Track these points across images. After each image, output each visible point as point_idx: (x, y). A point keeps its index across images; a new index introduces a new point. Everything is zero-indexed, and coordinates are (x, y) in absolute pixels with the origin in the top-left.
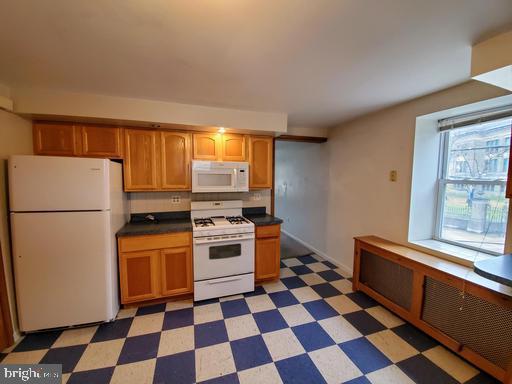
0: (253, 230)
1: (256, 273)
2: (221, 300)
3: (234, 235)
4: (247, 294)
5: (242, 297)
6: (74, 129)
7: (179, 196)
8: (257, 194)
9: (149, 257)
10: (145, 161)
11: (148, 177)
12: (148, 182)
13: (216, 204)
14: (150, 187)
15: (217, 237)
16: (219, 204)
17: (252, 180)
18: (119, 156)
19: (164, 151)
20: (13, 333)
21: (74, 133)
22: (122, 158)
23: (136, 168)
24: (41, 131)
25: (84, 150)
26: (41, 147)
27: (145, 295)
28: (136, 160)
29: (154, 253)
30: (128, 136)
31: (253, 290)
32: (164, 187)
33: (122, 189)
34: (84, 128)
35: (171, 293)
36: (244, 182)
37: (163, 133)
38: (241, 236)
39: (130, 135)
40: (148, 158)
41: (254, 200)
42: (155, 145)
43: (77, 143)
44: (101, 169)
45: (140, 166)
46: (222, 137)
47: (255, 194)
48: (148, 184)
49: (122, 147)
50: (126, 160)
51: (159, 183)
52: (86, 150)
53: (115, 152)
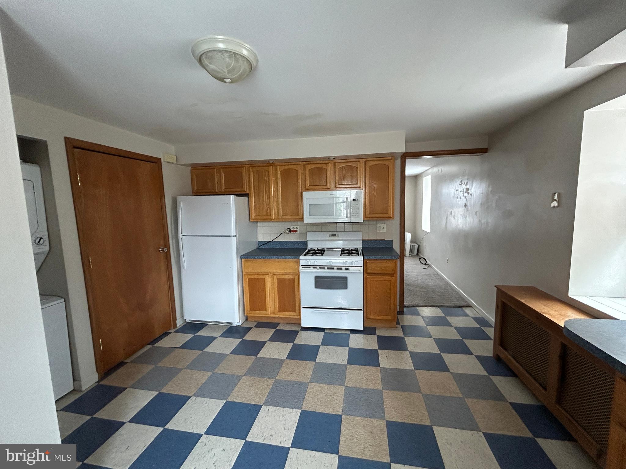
0: (361, 263)
1: (364, 310)
2: (326, 331)
3: (340, 268)
4: (353, 331)
5: (348, 333)
6: (215, 172)
7: (298, 227)
8: (382, 226)
9: (264, 279)
10: (265, 194)
11: (267, 209)
12: (267, 213)
13: (332, 235)
14: (269, 217)
15: (322, 267)
16: (336, 235)
17: (368, 210)
18: (245, 191)
19: (280, 184)
20: (176, 320)
21: (216, 175)
22: (248, 192)
23: (258, 200)
24: (196, 175)
25: (222, 188)
26: (196, 188)
27: (262, 312)
28: (258, 194)
29: (268, 276)
30: (252, 173)
31: (362, 329)
32: (280, 217)
33: (249, 220)
34: (222, 170)
35: (282, 314)
36: (357, 212)
37: (278, 167)
38: (347, 269)
39: (253, 172)
40: (267, 192)
41: (378, 231)
42: (272, 179)
43: (218, 183)
44: (229, 204)
45: (261, 198)
46: (335, 165)
47: (378, 225)
48: (267, 215)
49: (247, 183)
50: (250, 194)
51: (276, 214)
52: (223, 188)
53: (242, 188)
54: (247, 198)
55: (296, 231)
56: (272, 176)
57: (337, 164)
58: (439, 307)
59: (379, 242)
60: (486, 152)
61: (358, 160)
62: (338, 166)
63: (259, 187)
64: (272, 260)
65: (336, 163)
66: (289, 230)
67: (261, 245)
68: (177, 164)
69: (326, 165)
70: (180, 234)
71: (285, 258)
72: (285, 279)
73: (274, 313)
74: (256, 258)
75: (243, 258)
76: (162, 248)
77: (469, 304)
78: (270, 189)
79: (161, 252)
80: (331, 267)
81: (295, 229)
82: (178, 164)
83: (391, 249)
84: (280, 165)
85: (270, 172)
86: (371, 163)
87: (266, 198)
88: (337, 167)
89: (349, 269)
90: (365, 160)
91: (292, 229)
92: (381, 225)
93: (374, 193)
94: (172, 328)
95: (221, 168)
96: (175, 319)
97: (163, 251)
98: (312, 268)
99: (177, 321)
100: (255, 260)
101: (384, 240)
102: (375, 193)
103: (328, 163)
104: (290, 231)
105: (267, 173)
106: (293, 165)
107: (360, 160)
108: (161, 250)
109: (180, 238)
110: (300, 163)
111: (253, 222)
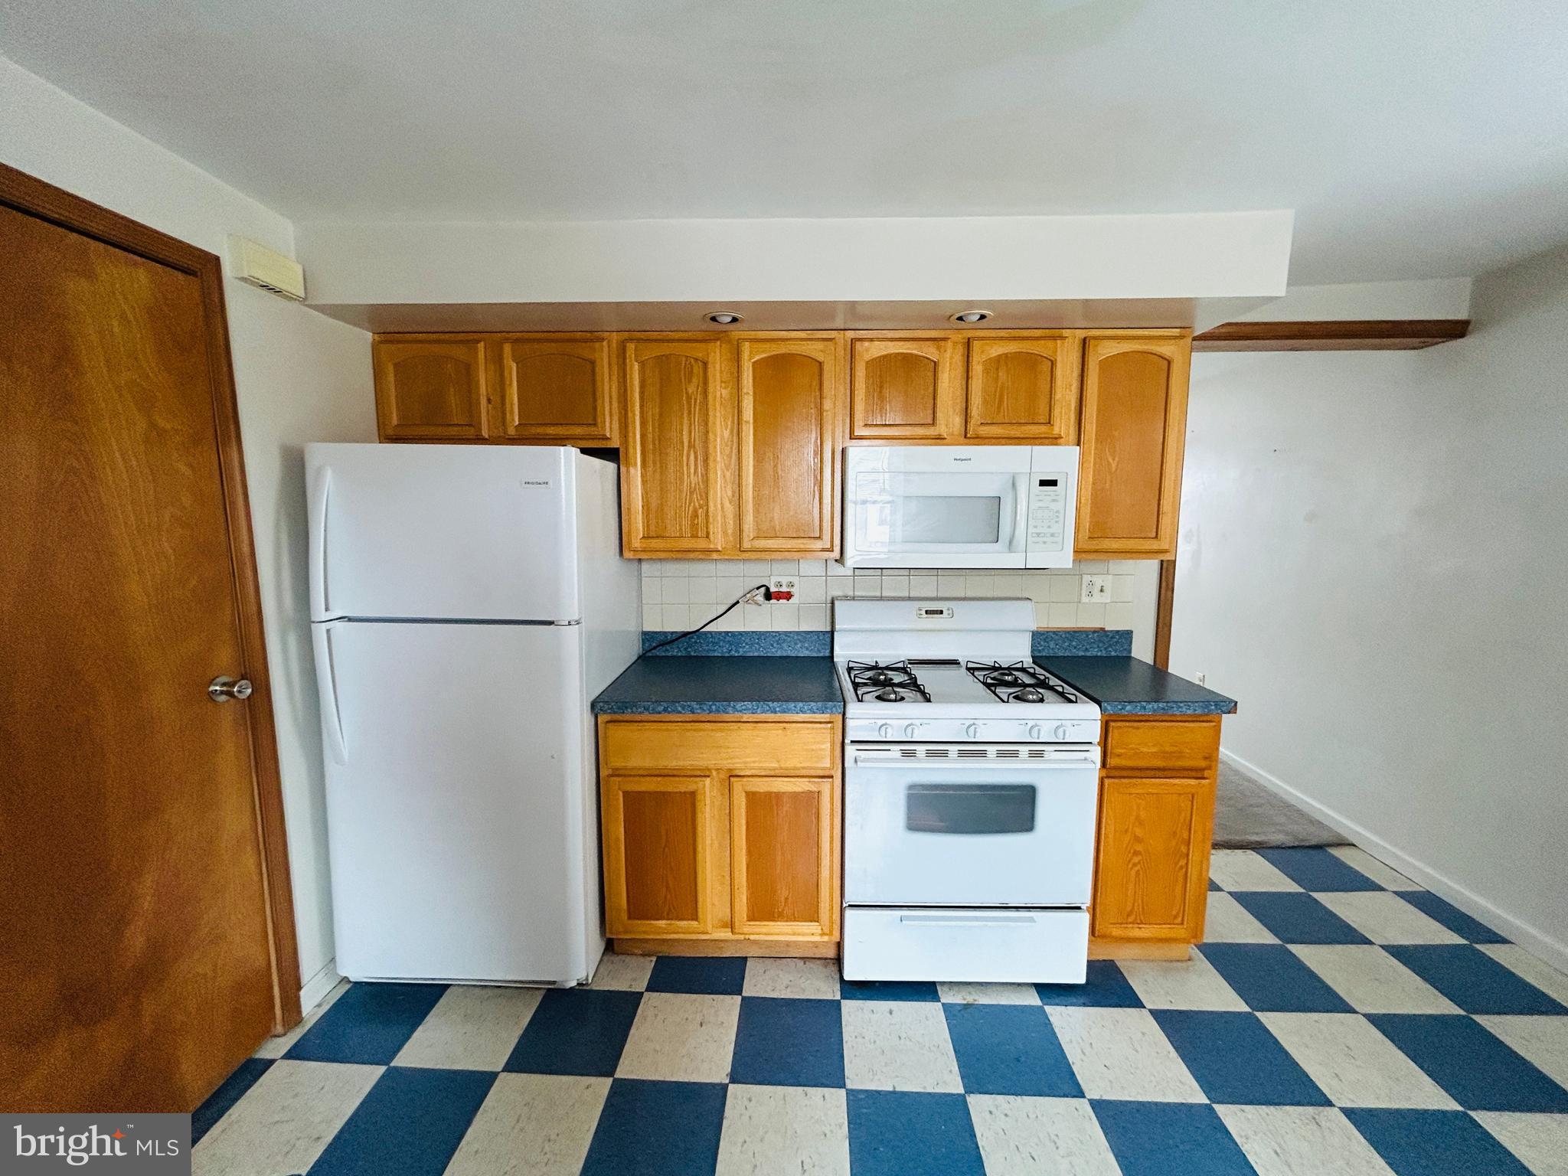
0: (1094, 733)
1: (1093, 910)
2: (948, 997)
3: (1008, 750)
4: (1051, 991)
5: (1033, 999)
6: (481, 355)
7: (795, 580)
8: (1098, 581)
9: (693, 794)
10: (685, 452)
11: (695, 511)
12: (694, 526)
13: (927, 612)
14: (702, 544)
15: (937, 749)
16: (941, 612)
17: (1086, 524)
18: (608, 439)
19: (748, 414)
20: (299, 988)
21: (482, 368)
22: (615, 443)
23: (658, 476)
24: (395, 365)
25: (508, 421)
26: (395, 421)
27: (678, 923)
28: (658, 450)
29: (708, 780)
30: (636, 366)
31: (1082, 980)
32: (746, 545)
33: (618, 550)
34: (507, 348)
35: (764, 930)
36: (1051, 531)
37: (746, 347)
38: (1039, 754)
39: (642, 364)
40: (697, 442)
41: (1085, 599)
42: (719, 391)
43: (489, 401)
44: (551, 483)
45: (671, 469)
46: (968, 344)
47: (1086, 578)
48: (694, 536)
49: (615, 405)
50: (627, 449)
51: (730, 532)
52: (513, 420)
53: (595, 425)
54: (611, 466)
55: (788, 596)
56: (718, 382)
57: (976, 345)
58: (1253, 849)
59: (1087, 636)
60: (1462, 335)
61: (1057, 332)
62: (986, 352)
63: (661, 425)
64: (726, 717)
65: (975, 339)
66: (763, 590)
67: (655, 648)
68: (303, 301)
69: (939, 348)
70: (319, 612)
71: (783, 712)
72: (778, 796)
73: (731, 925)
74: (660, 713)
75: (605, 712)
76: (224, 679)
77: (1339, 834)
78: (708, 432)
79: (223, 698)
80: (973, 749)
81: (784, 589)
82: (309, 306)
83: (1125, 661)
84: (751, 340)
85: (710, 366)
86: (1109, 349)
87: (692, 471)
88: (977, 360)
89: (1046, 755)
90: (1081, 334)
91: (773, 589)
92: (1095, 579)
93: (1111, 460)
94: (279, 1029)
95: (507, 340)
96: (293, 985)
97: (230, 694)
98: (899, 754)
99: (302, 993)
100: (657, 717)
101: (1103, 629)
102: (1114, 460)
103: (945, 339)
104: (768, 596)
105: (697, 369)
106: (802, 339)
107: (1066, 333)
108: (222, 692)
109: (319, 632)
110: (833, 334)
111: (629, 560)
